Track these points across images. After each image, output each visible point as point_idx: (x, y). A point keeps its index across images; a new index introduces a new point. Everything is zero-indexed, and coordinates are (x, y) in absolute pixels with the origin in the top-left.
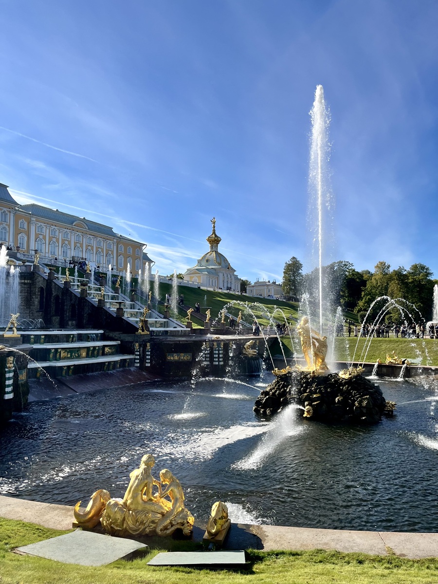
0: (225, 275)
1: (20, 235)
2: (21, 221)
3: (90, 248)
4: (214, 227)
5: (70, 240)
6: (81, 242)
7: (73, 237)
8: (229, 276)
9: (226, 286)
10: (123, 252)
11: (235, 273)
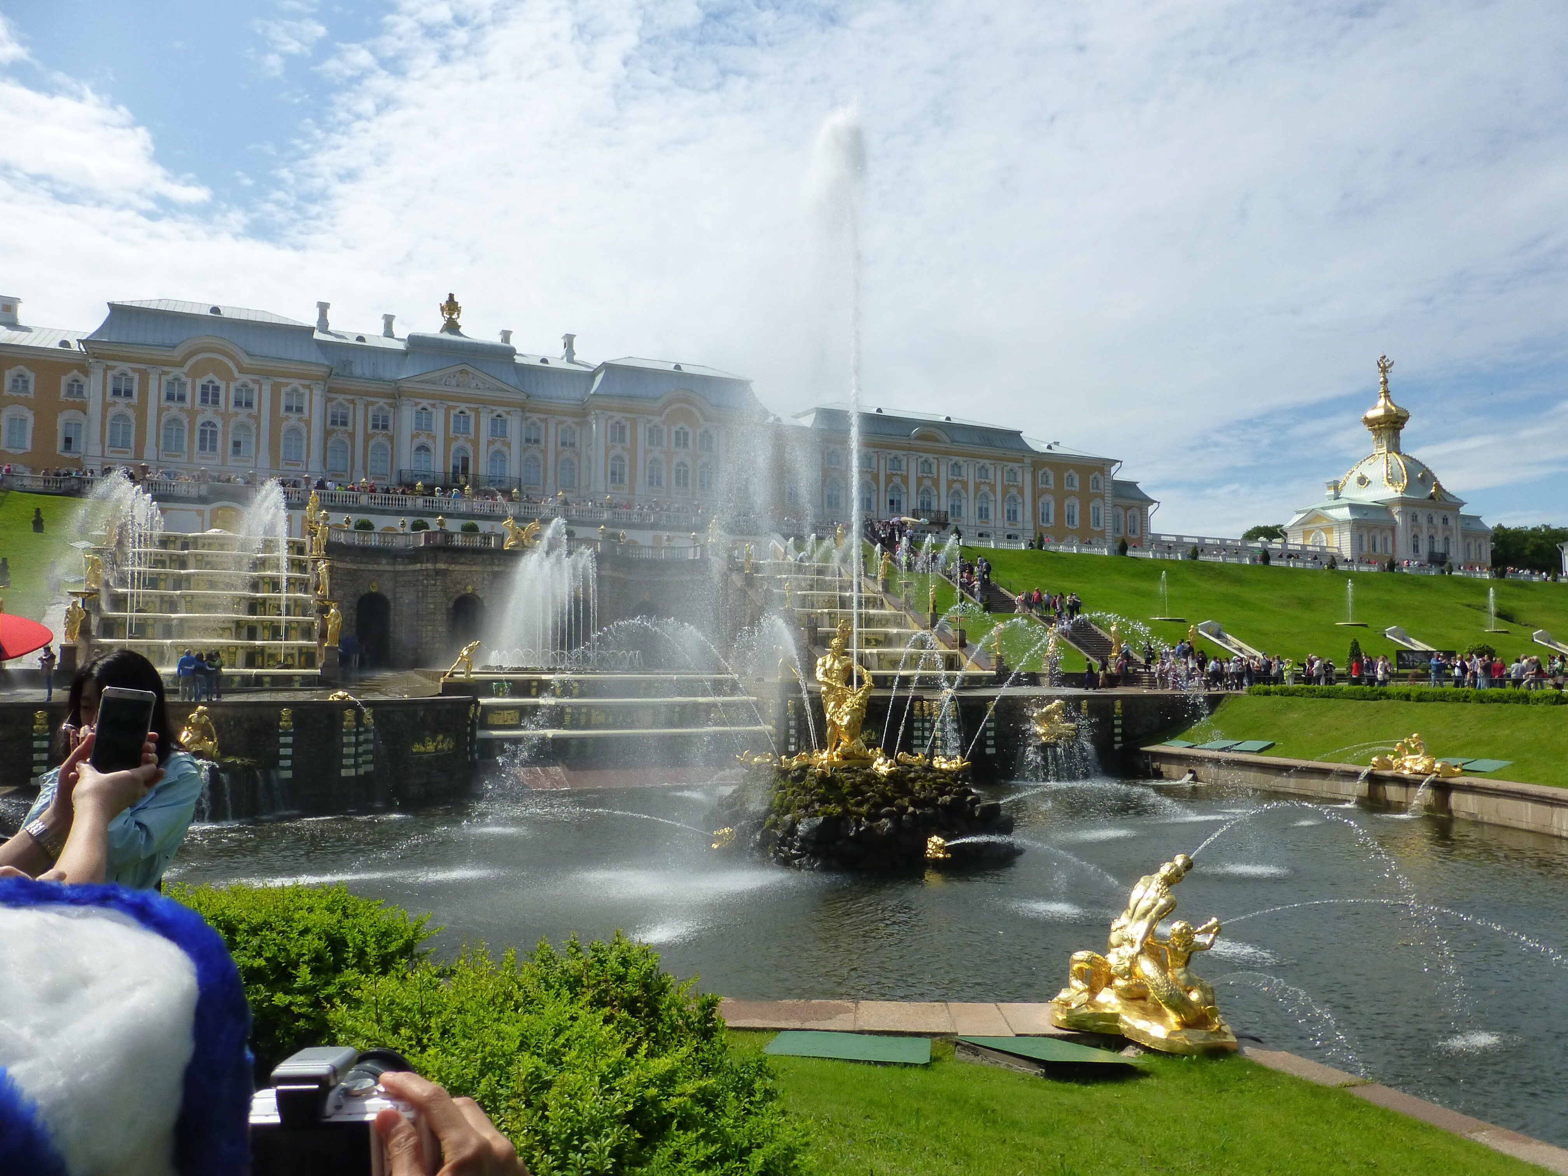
0: (1423, 520)
3: (957, 486)
4: (1386, 382)
5: (905, 473)
6: (935, 475)
7: (912, 466)
8: (1438, 521)
9: (1424, 550)
10: (1052, 487)
11: (1463, 511)
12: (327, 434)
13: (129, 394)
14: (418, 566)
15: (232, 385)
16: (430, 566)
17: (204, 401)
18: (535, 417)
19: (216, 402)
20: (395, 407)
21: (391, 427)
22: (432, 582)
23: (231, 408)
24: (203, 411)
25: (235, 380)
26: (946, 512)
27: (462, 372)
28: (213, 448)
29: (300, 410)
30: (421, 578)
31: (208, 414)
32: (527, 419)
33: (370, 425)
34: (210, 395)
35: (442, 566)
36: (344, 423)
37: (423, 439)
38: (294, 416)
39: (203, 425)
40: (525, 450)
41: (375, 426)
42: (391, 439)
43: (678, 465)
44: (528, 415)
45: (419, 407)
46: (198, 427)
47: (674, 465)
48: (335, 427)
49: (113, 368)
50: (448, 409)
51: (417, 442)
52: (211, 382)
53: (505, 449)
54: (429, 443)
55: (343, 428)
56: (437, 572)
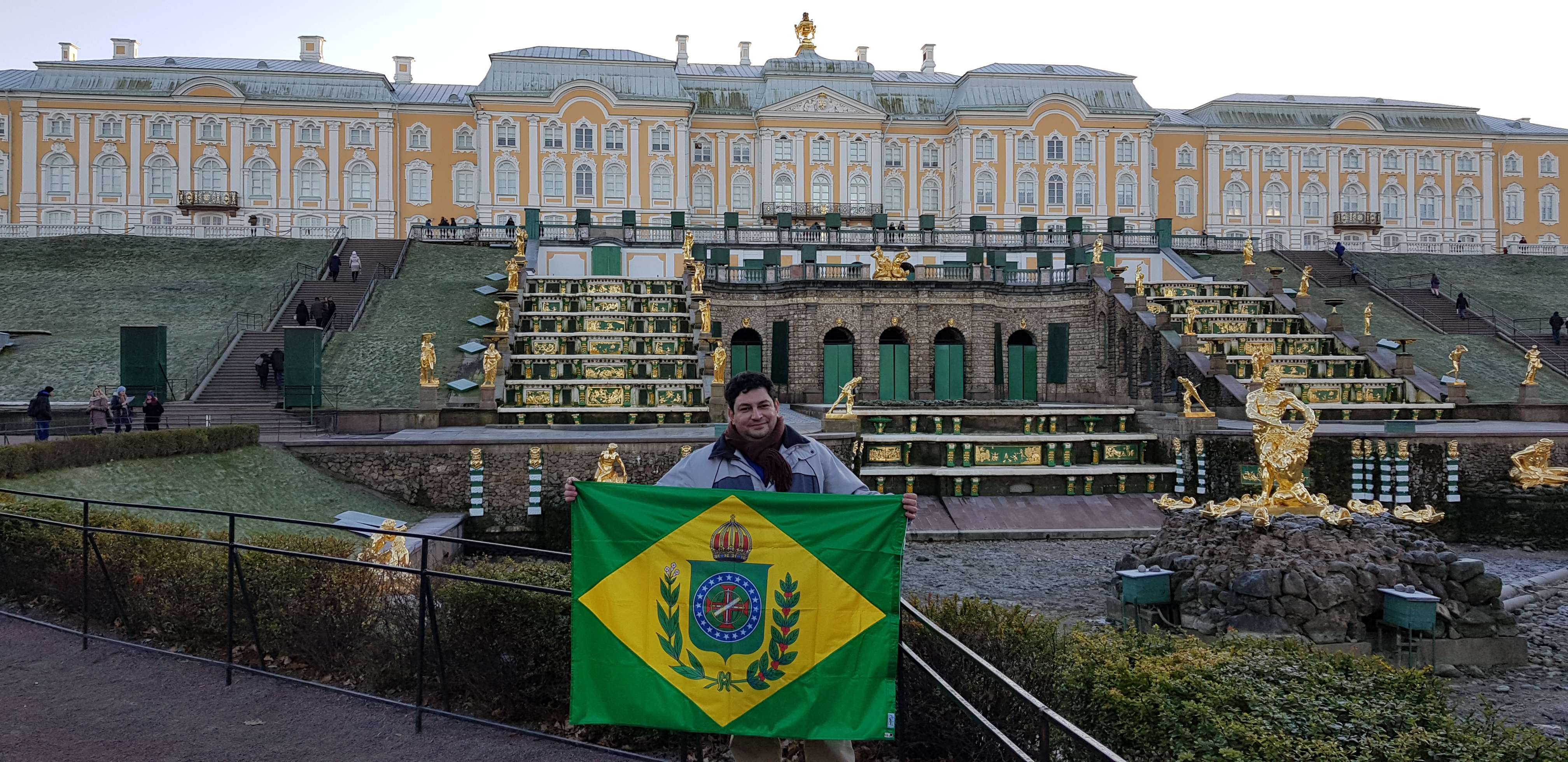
1: (1180, 182)
2: (1181, 148)
3: (1392, 181)
5: (1324, 170)
6: (1363, 170)
7: (1334, 161)
10: (1522, 175)
12: (692, 170)
13: (512, 142)
14: (789, 301)
15: (603, 127)
16: (800, 300)
17: (579, 145)
18: (894, 137)
19: (589, 145)
20: (757, 137)
21: (752, 160)
22: (803, 316)
23: (604, 151)
24: (578, 155)
25: (606, 121)
26: (1378, 214)
27: (819, 95)
28: (589, 191)
29: (666, 147)
30: (791, 313)
31: (583, 158)
32: (887, 140)
33: (732, 159)
34: (584, 137)
35: (811, 300)
36: (707, 158)
37: (783, 169)
38: (661, 154)
39: (579, 168)
40: (886, 174)
41: (737, 159)
42: (752, 171)
43: (1051, 178)
44: (887, 136)
45: (779, 136)
46: (574, 170)
47: (1047, 179)
48: (700, 163)
49: (497, 118)
50: (807, 136)
51: (777, 172)
52: (584, 125)
53: (865, 174)
54: (790, 172)
55: (706, 163)
56: (807, 305)
